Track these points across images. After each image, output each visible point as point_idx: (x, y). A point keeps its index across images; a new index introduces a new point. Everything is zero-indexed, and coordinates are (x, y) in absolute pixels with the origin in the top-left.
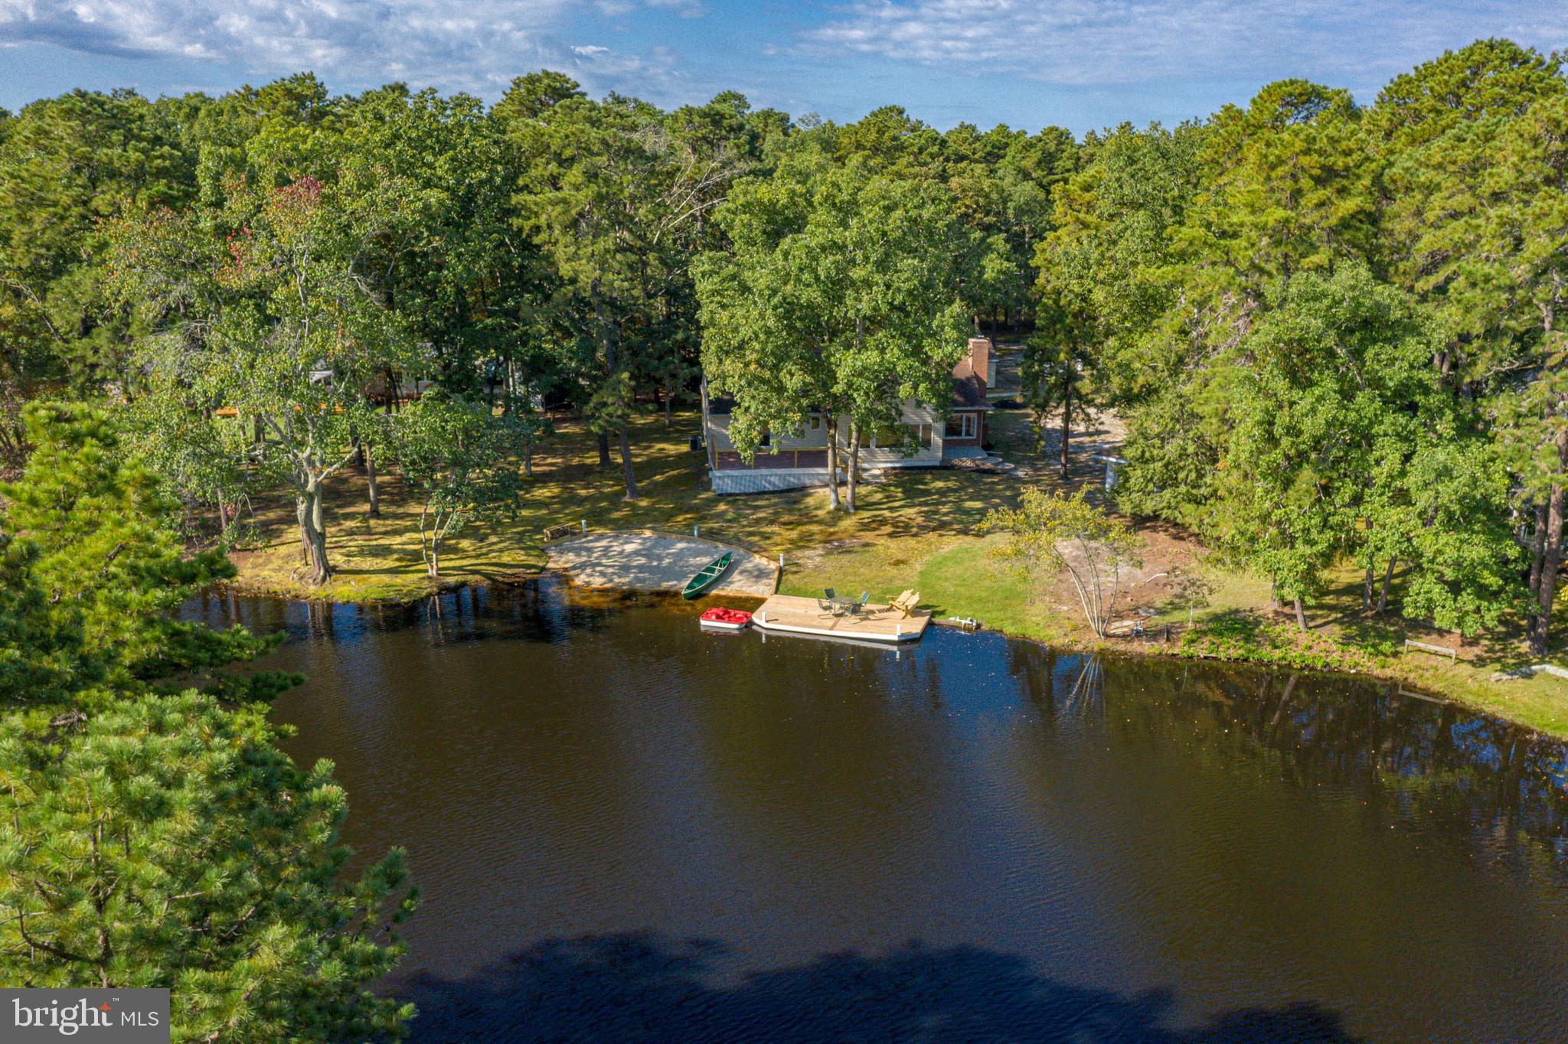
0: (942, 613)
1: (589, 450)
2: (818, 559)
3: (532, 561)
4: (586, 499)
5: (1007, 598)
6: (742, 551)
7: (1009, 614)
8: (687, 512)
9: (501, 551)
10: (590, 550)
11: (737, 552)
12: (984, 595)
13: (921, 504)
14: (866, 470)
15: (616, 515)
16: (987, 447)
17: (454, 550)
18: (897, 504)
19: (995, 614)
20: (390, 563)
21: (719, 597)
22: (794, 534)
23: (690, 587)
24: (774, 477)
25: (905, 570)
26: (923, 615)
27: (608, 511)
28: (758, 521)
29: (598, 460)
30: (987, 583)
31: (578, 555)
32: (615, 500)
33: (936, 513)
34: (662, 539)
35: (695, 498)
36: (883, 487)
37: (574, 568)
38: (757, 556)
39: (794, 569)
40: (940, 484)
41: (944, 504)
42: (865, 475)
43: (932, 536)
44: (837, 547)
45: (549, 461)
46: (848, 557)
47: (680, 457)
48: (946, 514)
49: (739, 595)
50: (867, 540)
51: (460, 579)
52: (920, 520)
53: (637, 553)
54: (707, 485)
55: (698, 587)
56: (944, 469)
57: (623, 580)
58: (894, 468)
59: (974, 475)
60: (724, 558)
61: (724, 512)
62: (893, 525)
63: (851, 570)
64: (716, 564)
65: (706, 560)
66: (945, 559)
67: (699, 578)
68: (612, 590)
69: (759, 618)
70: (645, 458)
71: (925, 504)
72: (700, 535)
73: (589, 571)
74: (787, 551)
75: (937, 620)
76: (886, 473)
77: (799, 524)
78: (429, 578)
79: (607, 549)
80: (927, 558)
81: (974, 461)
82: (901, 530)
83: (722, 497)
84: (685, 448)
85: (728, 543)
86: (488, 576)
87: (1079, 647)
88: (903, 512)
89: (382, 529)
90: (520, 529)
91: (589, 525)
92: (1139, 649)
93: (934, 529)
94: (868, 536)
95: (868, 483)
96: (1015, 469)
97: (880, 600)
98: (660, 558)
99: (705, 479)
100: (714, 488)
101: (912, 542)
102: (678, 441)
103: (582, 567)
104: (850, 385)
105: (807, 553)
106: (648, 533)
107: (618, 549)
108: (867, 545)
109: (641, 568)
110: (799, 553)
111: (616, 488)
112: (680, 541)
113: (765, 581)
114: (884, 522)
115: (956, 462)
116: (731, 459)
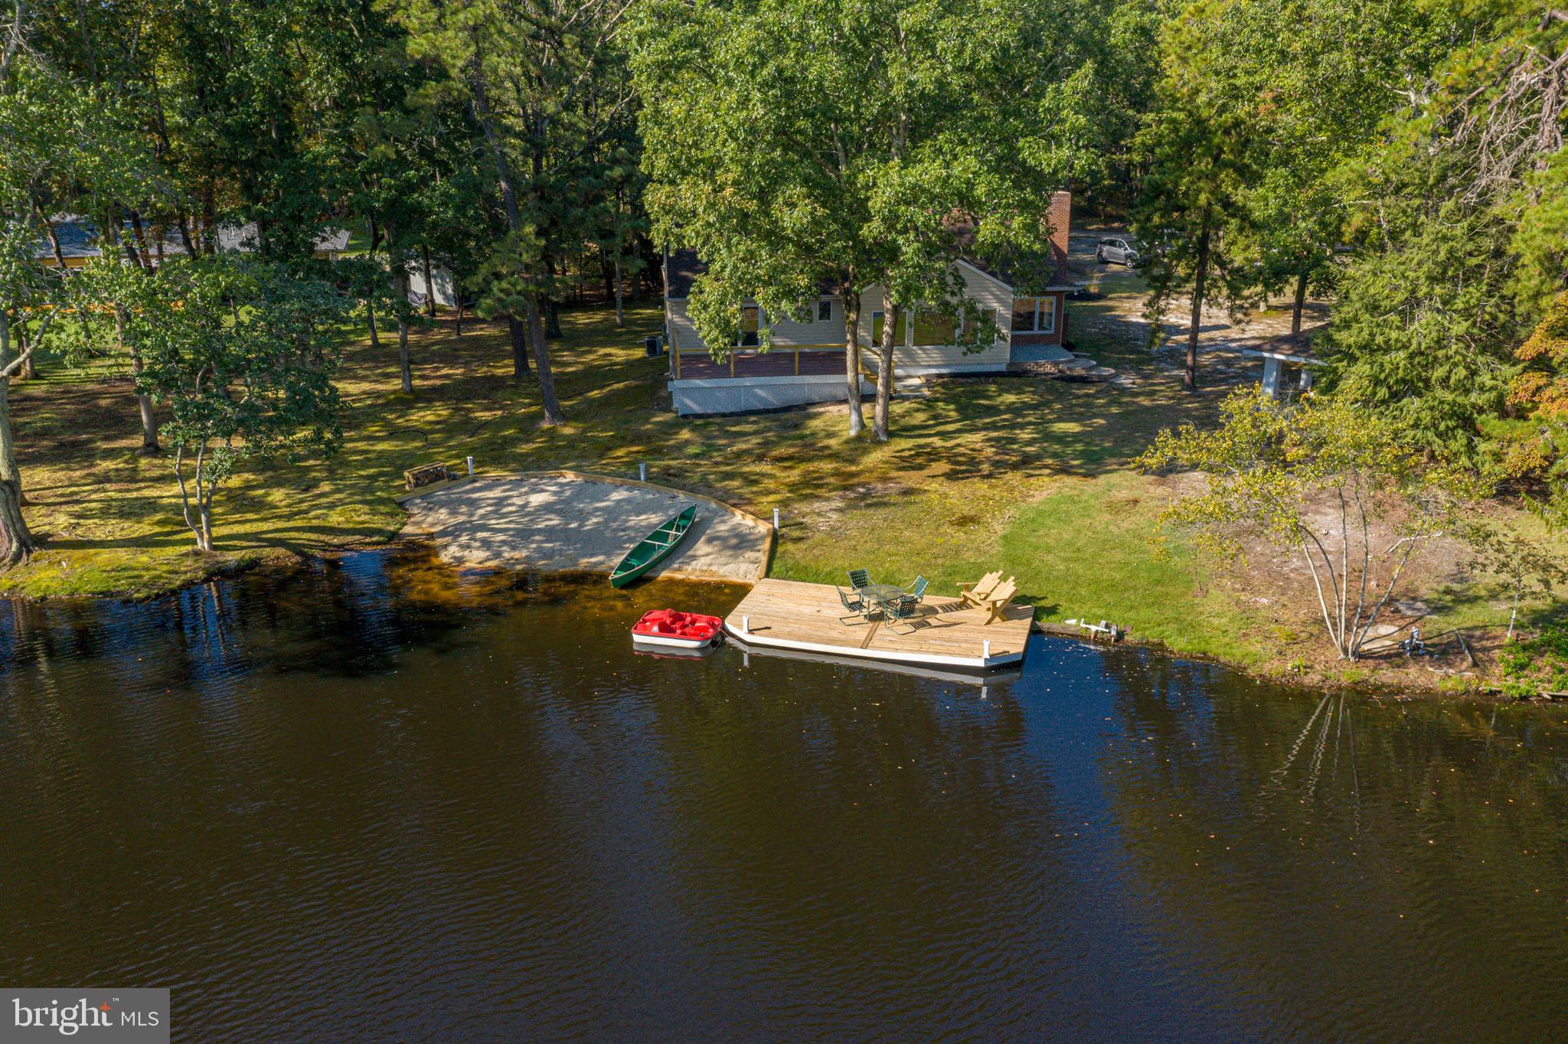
0: (1052, 610)
1: (504, 357)
2: (834, 516)
3: (378, 522)
4: (485, 425)
5: (1157, 582)
6: (713, 505)
7: (1170, 614)
8: (632, 443)
9: (332, 506)
10: (473, 504)
11: (706, 505)
12: (1118, 576)
13: (986, 428)
14: (899, 379)
15: (524, 448)
16: (1069, 347)
17: (258, 505)
18: (950, 427)
19: (1145, 613)
20: (145, 528)
21: (672, 582)
22: (794, 475)
23: (624, 566)
24: (763, 390)
25: (980, 534)
26: (1020, 616)
27: (513, 441)
28: (739, 455)
29: (512, 370)
30: (1118, 556)
31: (453, 513)
32: (528, 426)
33: (1013, 441)
34: (591, 488)
35: (647, 421)
36: (929, 403)
37: (444, 533)
38: (738, 513)
39: (797, 534)
40: (1010, 398)
41: (1022, 426)
42: (898, 386)
43: (1014, 478)
44: (864, 497)
45: (445, 371)
46: (882, 512)
47: (630, 364)
48: (1031, 442)
49: (707, 578)
50: (911, 484)
51: (248, 554)
52: (989, 451)
53: (547, 508)
54: (666, 405)
55: (638, 566)
56: (1014, 376)
57: (517, 555)
58: (940, 376)
59: (1058, 384)
60: (683, 516)
61: (687, 443)
62: (949, 460)
63: (889, 534)
64: (670, 525)
65: (654, 519)
66: (1040, 513)
67: (642, 551)
68: (498, 572)
69: (738, 625)
70: (581, 367)
71: (994, 427)
72: (648, 479)
73: (464, 539)
74: (784, 503)
75: (1047, 623)
76: (929, 383)
77: (802, 460)
78: (197, 553)
79: (500, 502)
80: (1011, 511)
81: (1056, 364)
82: (963, 468)
83: (687, 419)
84: (640, 353)
85: (692, 490)
86: (297, 549)
87: (1313, 679)
88: (960, 440)
89: (157, 473)
90: (372, 471)
91: (479, 463)
92: (1422, 681)
93: (1015, 467)
94: (911, 479)
95: (904, 398)
96: (1115, 376)
97: (942, 588)
98: (582, 516)
99: (663, 393)
100: (676, 405)
101: (981, 487)
102: (629, 345)
103: (453, 532)
104: (891, 221)
105: (817, 505)
106: (570, 476)
107: (519, 501)
108: (908, 492)
109: (550, 533)
110: (804, 507)
111: (533, 409)
112: (617, 487)
113: (750, 555)
114: (934, 455)
115: (1031, 366)
116: (698, 364)
